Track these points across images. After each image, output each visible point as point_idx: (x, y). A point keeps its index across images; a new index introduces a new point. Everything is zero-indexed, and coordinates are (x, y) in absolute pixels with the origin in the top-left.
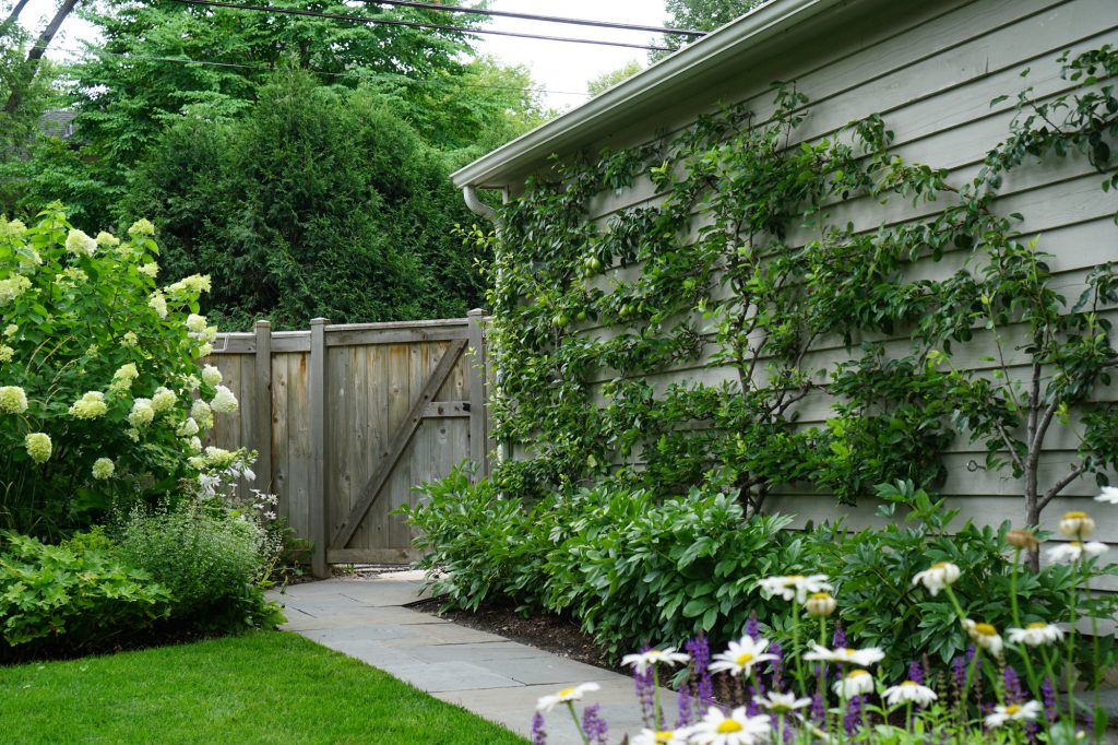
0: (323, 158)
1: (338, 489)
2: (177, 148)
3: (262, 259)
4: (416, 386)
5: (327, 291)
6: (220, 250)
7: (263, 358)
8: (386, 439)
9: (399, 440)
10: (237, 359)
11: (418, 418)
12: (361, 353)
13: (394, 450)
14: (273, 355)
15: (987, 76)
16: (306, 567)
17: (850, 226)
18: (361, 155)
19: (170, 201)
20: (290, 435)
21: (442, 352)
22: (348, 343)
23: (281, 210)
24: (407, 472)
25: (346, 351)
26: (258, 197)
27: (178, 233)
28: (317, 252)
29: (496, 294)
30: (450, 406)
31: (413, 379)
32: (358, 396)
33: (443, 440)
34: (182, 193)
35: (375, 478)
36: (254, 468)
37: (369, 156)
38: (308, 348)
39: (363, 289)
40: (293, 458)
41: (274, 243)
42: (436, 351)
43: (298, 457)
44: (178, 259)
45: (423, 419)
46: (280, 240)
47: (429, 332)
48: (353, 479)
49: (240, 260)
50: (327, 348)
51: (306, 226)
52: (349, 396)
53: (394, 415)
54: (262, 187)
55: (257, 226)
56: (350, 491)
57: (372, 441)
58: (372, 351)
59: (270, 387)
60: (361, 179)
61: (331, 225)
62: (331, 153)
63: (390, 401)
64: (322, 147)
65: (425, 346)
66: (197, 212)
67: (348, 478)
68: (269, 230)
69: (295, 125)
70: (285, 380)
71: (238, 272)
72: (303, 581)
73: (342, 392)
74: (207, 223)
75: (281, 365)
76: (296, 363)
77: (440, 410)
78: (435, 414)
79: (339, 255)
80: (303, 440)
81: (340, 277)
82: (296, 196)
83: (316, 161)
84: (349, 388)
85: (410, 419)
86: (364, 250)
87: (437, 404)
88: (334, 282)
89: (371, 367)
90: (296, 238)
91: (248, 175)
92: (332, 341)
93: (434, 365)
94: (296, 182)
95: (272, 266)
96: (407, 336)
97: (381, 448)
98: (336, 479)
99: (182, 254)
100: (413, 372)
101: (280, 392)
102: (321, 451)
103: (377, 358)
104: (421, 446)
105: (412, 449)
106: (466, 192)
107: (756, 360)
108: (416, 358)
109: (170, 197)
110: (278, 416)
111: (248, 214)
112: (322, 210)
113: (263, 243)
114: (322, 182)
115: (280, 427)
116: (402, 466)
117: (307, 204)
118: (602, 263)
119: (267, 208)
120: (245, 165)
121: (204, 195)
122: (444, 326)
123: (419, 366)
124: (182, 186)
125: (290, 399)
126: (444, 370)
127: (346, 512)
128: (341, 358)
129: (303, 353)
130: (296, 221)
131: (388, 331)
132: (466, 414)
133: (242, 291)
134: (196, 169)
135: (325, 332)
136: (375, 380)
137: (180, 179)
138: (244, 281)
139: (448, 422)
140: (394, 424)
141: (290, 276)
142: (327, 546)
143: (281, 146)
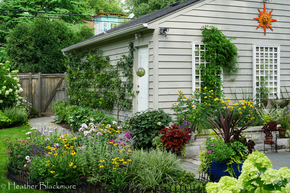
0: (48, 33)
1: (43, 102)
2: (19, 29)
3: (36, 53)
4: (56, 85)
5: (48, 60)
6: (27, 50)
7: (30, 79)
8: (51, 94)
9: (53, 94)
10: (26, 80)
11: (56, 90)
12: (47, 79)
13: (52, 96)
14: (32, 79)
15: (117, 54)
16: (38, 115)
17: (106, 70)
18: (56, 31)
19: (18, 40)
20: (35, 92)
21: (60, 79)
22: (45, 77)
23: (39, 43)
24: (55, 99)
25: (44, 78)
26: (35, 41)
27: (19, 46)
28: (46, 52)
29: (68, 70)
30: (61, 88)
31: (55, 84)
32: (46, 86)
33: (60, 94)
34: (20, 38)
35: (49, 100)
36: (26, 100)
37: (58, 31)
38: (38, 78)
39: (55, 59)
40: (35, 97)
41: (38, 50)
42: (59, 79)
43: (36, 96)
44: (19, 52)
45: (57, 91)
46: (39, 50)
47: (58, 76)
48: (46, 100)
49: (31, 53)
50: (41, 78)
51: (44, 47)
52: (45, 86)
53: (52, 90)
54: (35, 39)
55: (34, 47)
56: (45, 102)
57: (49, 94)
58: (49, 79)
59: (31, 84)
60: (55, 36)
61: (49, 46)
62: (49, 32)
63: (52, 87)
64: (47, 31)
65: (57, 78)
66: (23, 42)
67: (45, 100)
68: (37, 47)
69: (42, 26)
70: (34, 83)
71: (31, 55)
72: (37, 118)
73: (44, 85)
74: (25, 45)
75: (33, 80)
76: (36, 80)
77: (60, 89)
78: (59, 90)
79: (51, 52)
80: (37, 94)
81: (51, 57)
82: (42, 41)
83: (46, 33)
84: (45, 85)
85: (55, 91)
86: (55, 52)
87: (59, 88)
88: (49, 58)
89: (48, 81)
90: (42, 49)
91: (33, 36)
92: (42, 77)
93: (59, 81)
94: (42, 38)
95: (37, 55)
96: (54, 76)
97: (50, 95)
98: (43, 100)
99: (20, 51)
100: (55, 82)
101: (33, 85)
102: (40, 96)
103: (49, 80)
104: (57, 95)
105: (55, 96)
106: (63, 53)
107: (97, 87)
108: (56, 80)
109: (18, 39)
110: (33, 89)
111: (33, 44)
112: (47, 43)
113: (36, 50)
114: (47, 38)
115: (33, 91)
116: (54, 98)
117: (45, 42)
118: (80, 69)
119: (37, 43)
120: (32, 34)
121: (24, 39)
122: (60, 75)
123: (57, 81)
124: (20, 37)
125: (35, 86)
126: (60, 83)
127: (44, 106)
128: (43, 80)
129: (37, 79)
130: (42, 46)
131: (51, 75)
132: (64, 90)
133: (32, 59)
134: (23, 33)
135: (41, 75)
136: (49, 84)
137: (20, 36)
138: (32, 57)
139: (61, 91)
140: (52, 91)
141: (41, 57)
142: (41, 112)
143: (39, 30)
